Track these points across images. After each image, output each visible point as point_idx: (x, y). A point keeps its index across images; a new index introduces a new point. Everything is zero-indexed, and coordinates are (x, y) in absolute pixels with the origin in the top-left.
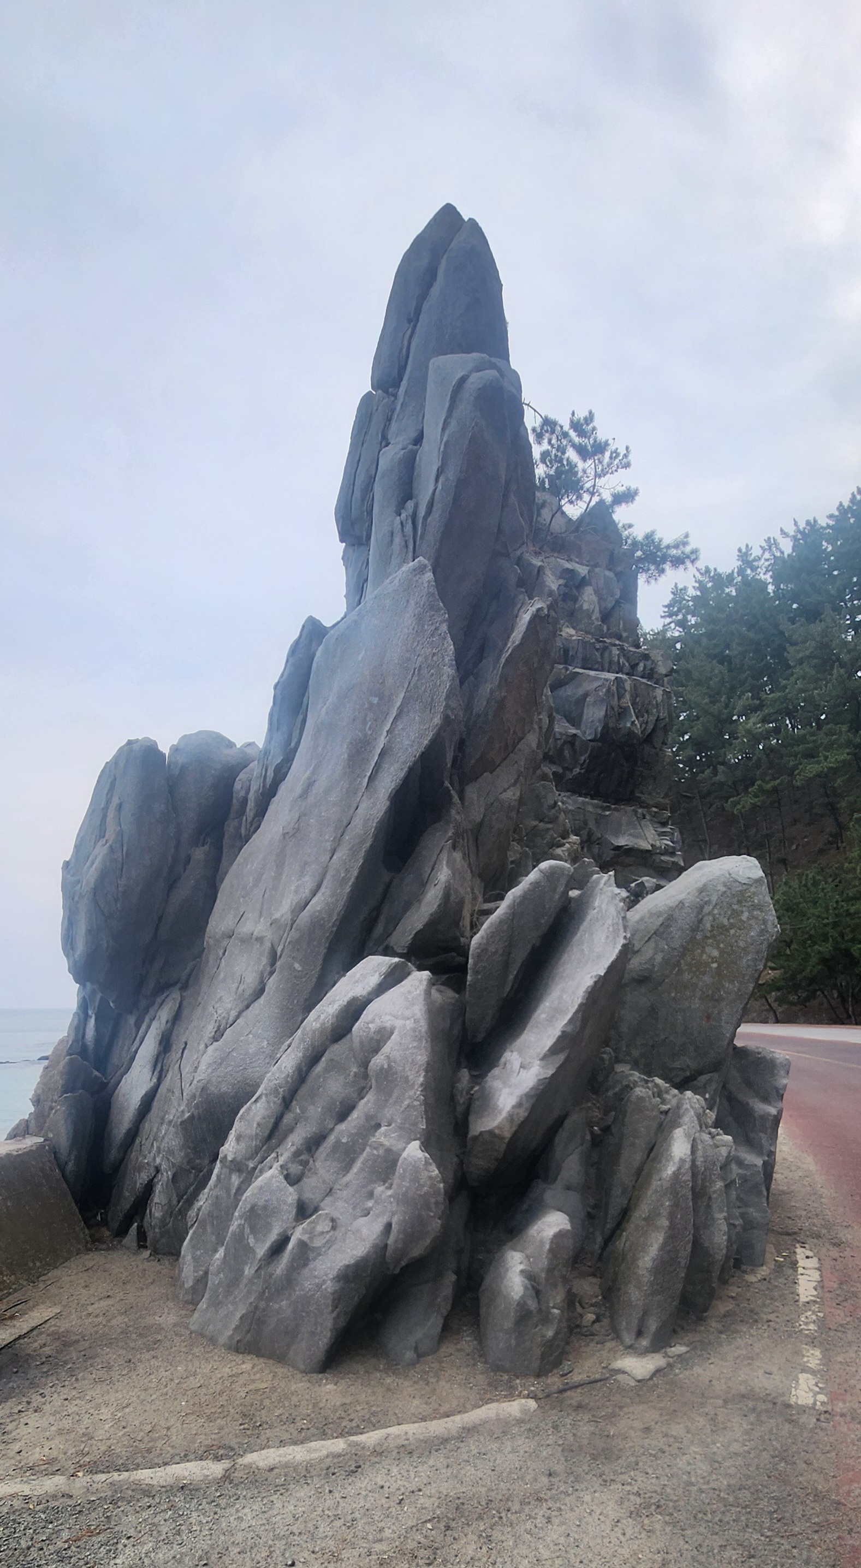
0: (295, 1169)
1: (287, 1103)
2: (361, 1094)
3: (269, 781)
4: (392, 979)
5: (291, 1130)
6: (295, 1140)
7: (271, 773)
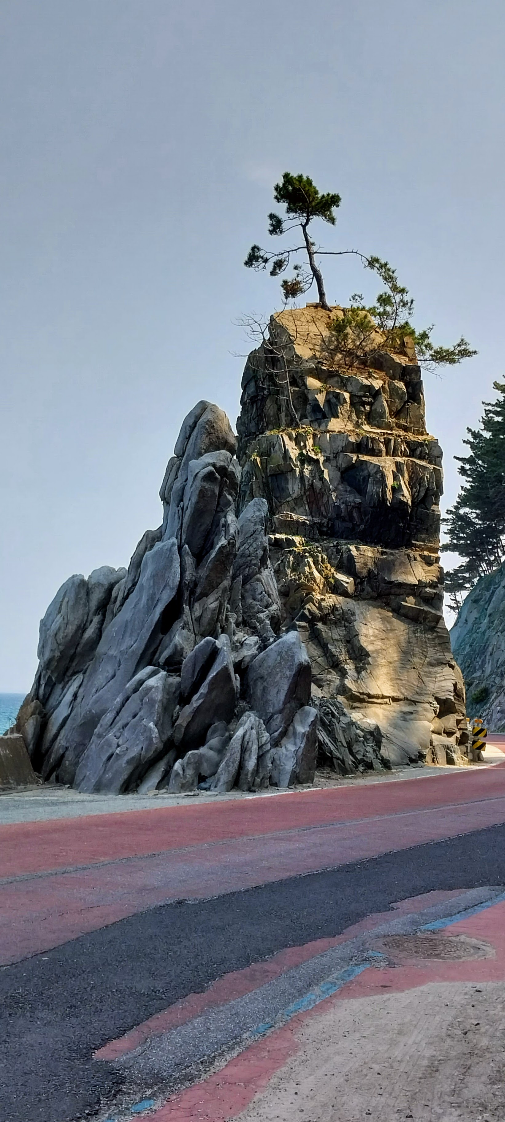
0: (118, 734)
1: (118, 713)
2: (140, 709)
3: (125, 594)
4: (154, 674)
5: (118, 722)
6: (119, 725)
7: (126, 591)
